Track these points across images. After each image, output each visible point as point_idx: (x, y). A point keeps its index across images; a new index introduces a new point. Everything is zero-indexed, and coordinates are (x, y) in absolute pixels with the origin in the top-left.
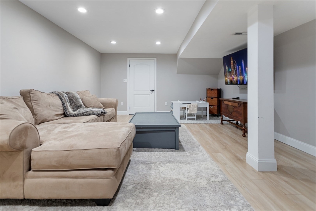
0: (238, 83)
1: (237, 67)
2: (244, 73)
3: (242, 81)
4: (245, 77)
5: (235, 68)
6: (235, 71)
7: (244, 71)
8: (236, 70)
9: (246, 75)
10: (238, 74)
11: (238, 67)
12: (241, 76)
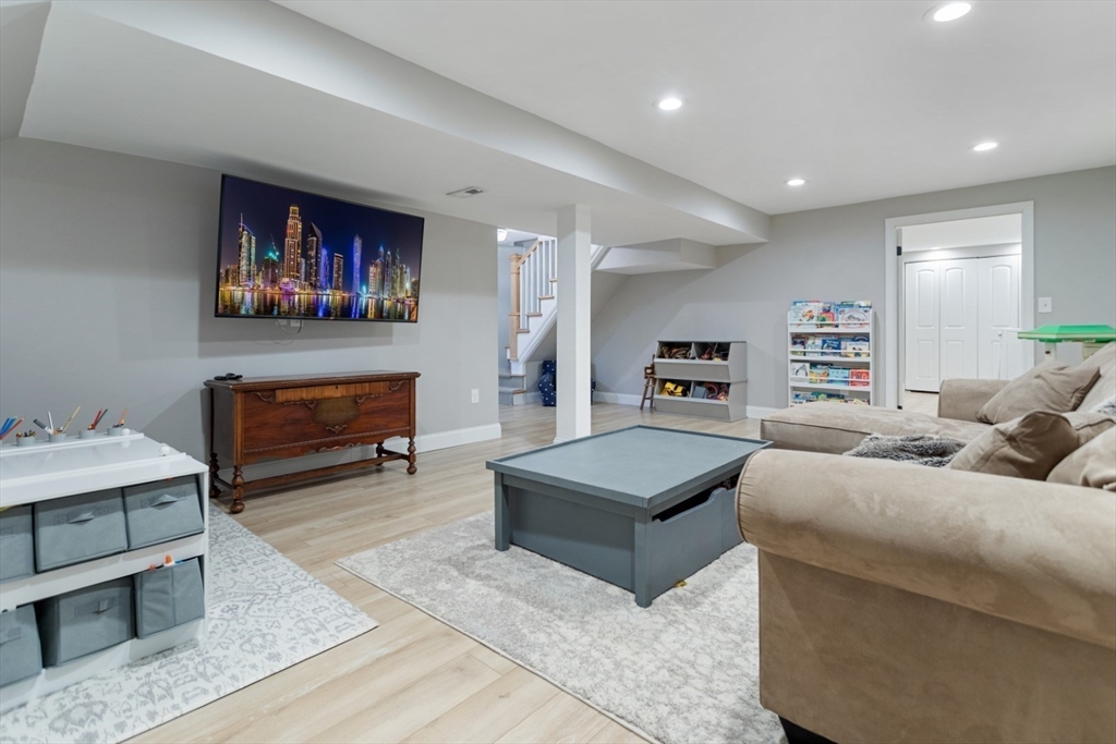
0: (316, 315)
1: (324, 252)
2: (357, 281)
3: (342, 308)
4: (358, 296)
5: (313, 253)
6: (309, 266)
7: (357, 275)
8: (317, 264)
9: (364, 288)
10: (322, 278)
11: (330, 257)
12: (337, 288)
